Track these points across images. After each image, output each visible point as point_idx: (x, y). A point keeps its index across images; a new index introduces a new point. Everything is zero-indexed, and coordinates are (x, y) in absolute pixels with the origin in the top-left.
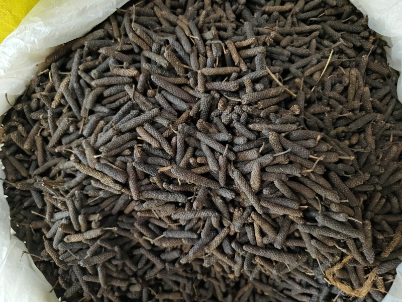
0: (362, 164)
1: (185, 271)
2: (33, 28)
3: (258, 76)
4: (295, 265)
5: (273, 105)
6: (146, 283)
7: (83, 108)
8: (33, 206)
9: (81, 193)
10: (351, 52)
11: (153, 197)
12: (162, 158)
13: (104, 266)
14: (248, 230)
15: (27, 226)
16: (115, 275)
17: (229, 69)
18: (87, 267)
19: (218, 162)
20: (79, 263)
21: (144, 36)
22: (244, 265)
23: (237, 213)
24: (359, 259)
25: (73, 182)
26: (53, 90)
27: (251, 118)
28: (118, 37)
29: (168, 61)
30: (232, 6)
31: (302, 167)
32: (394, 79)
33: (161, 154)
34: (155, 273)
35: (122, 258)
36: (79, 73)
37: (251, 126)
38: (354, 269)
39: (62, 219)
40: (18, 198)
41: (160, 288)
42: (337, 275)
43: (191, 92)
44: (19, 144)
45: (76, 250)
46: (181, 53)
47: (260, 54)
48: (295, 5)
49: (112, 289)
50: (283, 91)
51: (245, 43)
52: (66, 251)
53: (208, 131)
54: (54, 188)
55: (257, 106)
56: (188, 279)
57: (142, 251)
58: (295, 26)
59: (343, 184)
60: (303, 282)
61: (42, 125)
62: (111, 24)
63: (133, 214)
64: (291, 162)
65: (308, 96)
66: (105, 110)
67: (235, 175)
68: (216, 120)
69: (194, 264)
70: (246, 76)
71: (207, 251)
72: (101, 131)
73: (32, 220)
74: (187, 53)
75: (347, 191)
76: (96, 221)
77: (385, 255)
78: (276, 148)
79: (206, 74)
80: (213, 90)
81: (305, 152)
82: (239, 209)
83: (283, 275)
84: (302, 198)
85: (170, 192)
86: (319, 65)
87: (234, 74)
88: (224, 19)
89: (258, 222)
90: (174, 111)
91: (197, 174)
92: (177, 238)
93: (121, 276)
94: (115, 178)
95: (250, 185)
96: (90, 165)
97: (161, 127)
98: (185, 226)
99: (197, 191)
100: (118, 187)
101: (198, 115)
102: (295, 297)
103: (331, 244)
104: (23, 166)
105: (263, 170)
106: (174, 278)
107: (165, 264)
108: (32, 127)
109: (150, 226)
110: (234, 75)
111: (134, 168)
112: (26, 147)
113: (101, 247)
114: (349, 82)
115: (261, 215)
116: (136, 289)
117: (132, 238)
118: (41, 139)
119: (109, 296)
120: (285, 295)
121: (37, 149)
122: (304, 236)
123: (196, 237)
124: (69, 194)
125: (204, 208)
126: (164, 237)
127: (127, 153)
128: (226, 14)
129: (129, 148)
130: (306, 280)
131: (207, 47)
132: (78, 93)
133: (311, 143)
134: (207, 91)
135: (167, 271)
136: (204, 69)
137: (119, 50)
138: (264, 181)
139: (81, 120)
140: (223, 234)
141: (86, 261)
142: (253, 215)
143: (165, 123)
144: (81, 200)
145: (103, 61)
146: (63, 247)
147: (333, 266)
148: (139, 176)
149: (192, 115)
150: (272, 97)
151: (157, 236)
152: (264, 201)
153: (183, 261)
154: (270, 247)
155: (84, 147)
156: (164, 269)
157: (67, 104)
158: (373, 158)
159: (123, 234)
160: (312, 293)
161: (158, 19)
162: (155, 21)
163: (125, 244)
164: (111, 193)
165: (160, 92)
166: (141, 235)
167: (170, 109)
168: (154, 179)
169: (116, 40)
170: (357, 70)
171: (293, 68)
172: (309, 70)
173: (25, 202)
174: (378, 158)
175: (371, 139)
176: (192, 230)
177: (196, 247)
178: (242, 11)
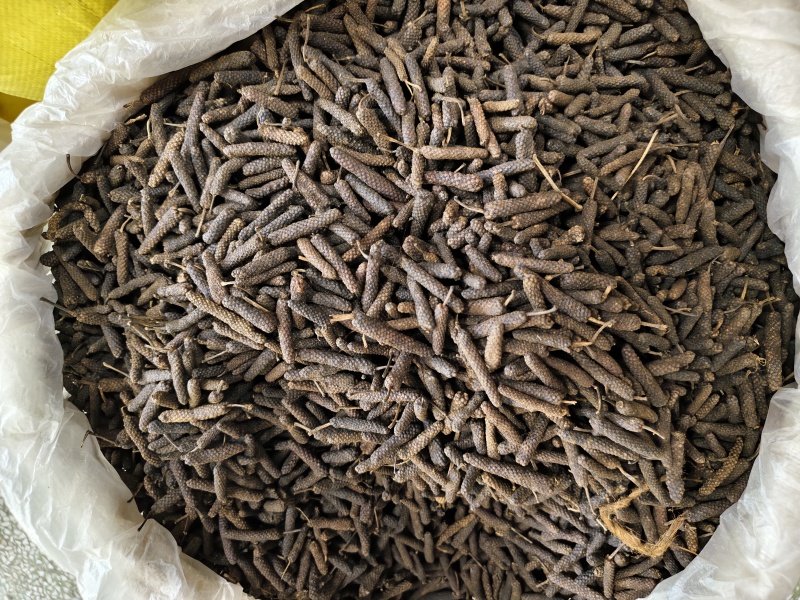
0: (685, 334)
1: (361, 484)
2: (123, 39)
3: (518, 170)
4: (549, 494)
5: (539, 223)
6: (293, 500)
7: (204, 192)
8: (104, 353)
9: (194, 341)
10: (693, 132)
11: (318, 361)
12: (338, 296)
13: (224, 466)
14: (475, 429)
15: (92, 386)
16: (241, 482)
17: (468, 152)
18: (196, 466)
19: (433, 313)
20: (182, 458)
21: (322, 73)
22: (462, 487)
23: (458, 401)
24: (657, 493)
25: (182, 322)
26: (152, 152)
27: (496, 243)
28: (275, 67)
29: (362, 126)
30: (486, 26)
31: (574, 336)
32: (766, 185)
33: (337, 290)
34: (309, 484)
35: (256, 455)
36: (201, 129)
37: (496, 258)
38: (649, 509)
39: (157, 382)
40: (78, 336)
41: (317, 509)
42: (619, 516)
43: (398, 183)
44: (85, 244)
45: (178, 436)
46: (387, 113)
47: (526, 131)
48: (603, 33)
49: (235, 506)
50: (558, 200)
51: (502, 106)
52: (161, 436)
53: (422, 256)
54: (146, 329)
55: (509, 223)
56: (366, 497)
57: (291, 446)
58: (598, 73)
59: (644, 369)
60: (562, 522)
61: (129, 214)
62: (264, 42)
63: (281, 383)
64: (556, 326)
65: (603, 209)
66: (244, 200)
67: (460, 339)
68: (436, 238)
69: (378, 475)
70: (497, 167)
71: (401, 457)
72: (236, 238)
73: (102, 377)
74: (397, 114)
75: (649, 381)
76: (218, 392)
77: (706, 491)
78: (535, 301)
79: (427, 156)
80: (438, 185)
81: (583, 311)
82: (462, 394)
83: (529, 507)
84: (570, 386)
85: (347, 355)
86: (630, 156)
87: (475, 160)
88: (470, 51)
89: (491, 419)
90: (365, 214)
91: (396, 330)
92: (352, 431)
93: (252, 485)
94: (256, 325)
95: (482, 357)
96: (213, 296)
97: (341, 243)
98: (368, 412)
99: (393, 356)
100: (259, 339)
101: (407, 226)
102: (547, 545)
103: (612, 465)
104: (90, 282)
105: (507, 335)
106: (342, 495)
107: (328, 471)
108: (110, 215)
109: (308, 405)
110: (476, 163)
111: (289, 311)
112: (98, 249)
113: (222, 434)
114: (681, 189)
115: (497, 409)
116: (276, 507)
117: (274, 422)
118: (125, 237)
119: (228, 517)
120: (531, 539)
121: (116, 254)
122: (567, 449)
123: (385, 433)
124: (173, 342)
125: (403, 387)
126: (331, 426)
127: (278, 282)
128: (474, 40)
129: (282, 274)
130: (566, 518)
131: (434, 106)
132: (198, 164)
133: (593, 297)
134: (427, 186)
135: (331, 482)
136: (424, 147)
137: (276, 93)
138: (508, 353)
139: (201, 212)
140: (431, 432)
141: (195, 457)
142: (483, 407)
143: (348, 237)
144: (194, 354)
145: (246, 110)
146: (155, 430)
147: (612, 501)
148: (297, 323)
149: (396, 226)
150: (538, 210)
151: (320, 424)
152: (505, 386)
153: (360, 469)
154: (508, 460)
155: (205, 264)
156: (327, 478)
157: (176, 183)
158: (706, 324)
159: (260, 415)
160: (575, 541)
161: (350, 38)
162: (345, 43)
163: (262, 432)
164: (246, 347)
165: (343, 178)
166: (292, 419)
167: (360, 210)
168: (322, 332)
169: (271, 74)
170: (698, 167)
171: (582, 157)
172: (610, 164)
173: (90, 344)
174: (714, 325)
175: (706, 293)
176: (379, 420)
177: (384, 448)
178: (504, 37)
